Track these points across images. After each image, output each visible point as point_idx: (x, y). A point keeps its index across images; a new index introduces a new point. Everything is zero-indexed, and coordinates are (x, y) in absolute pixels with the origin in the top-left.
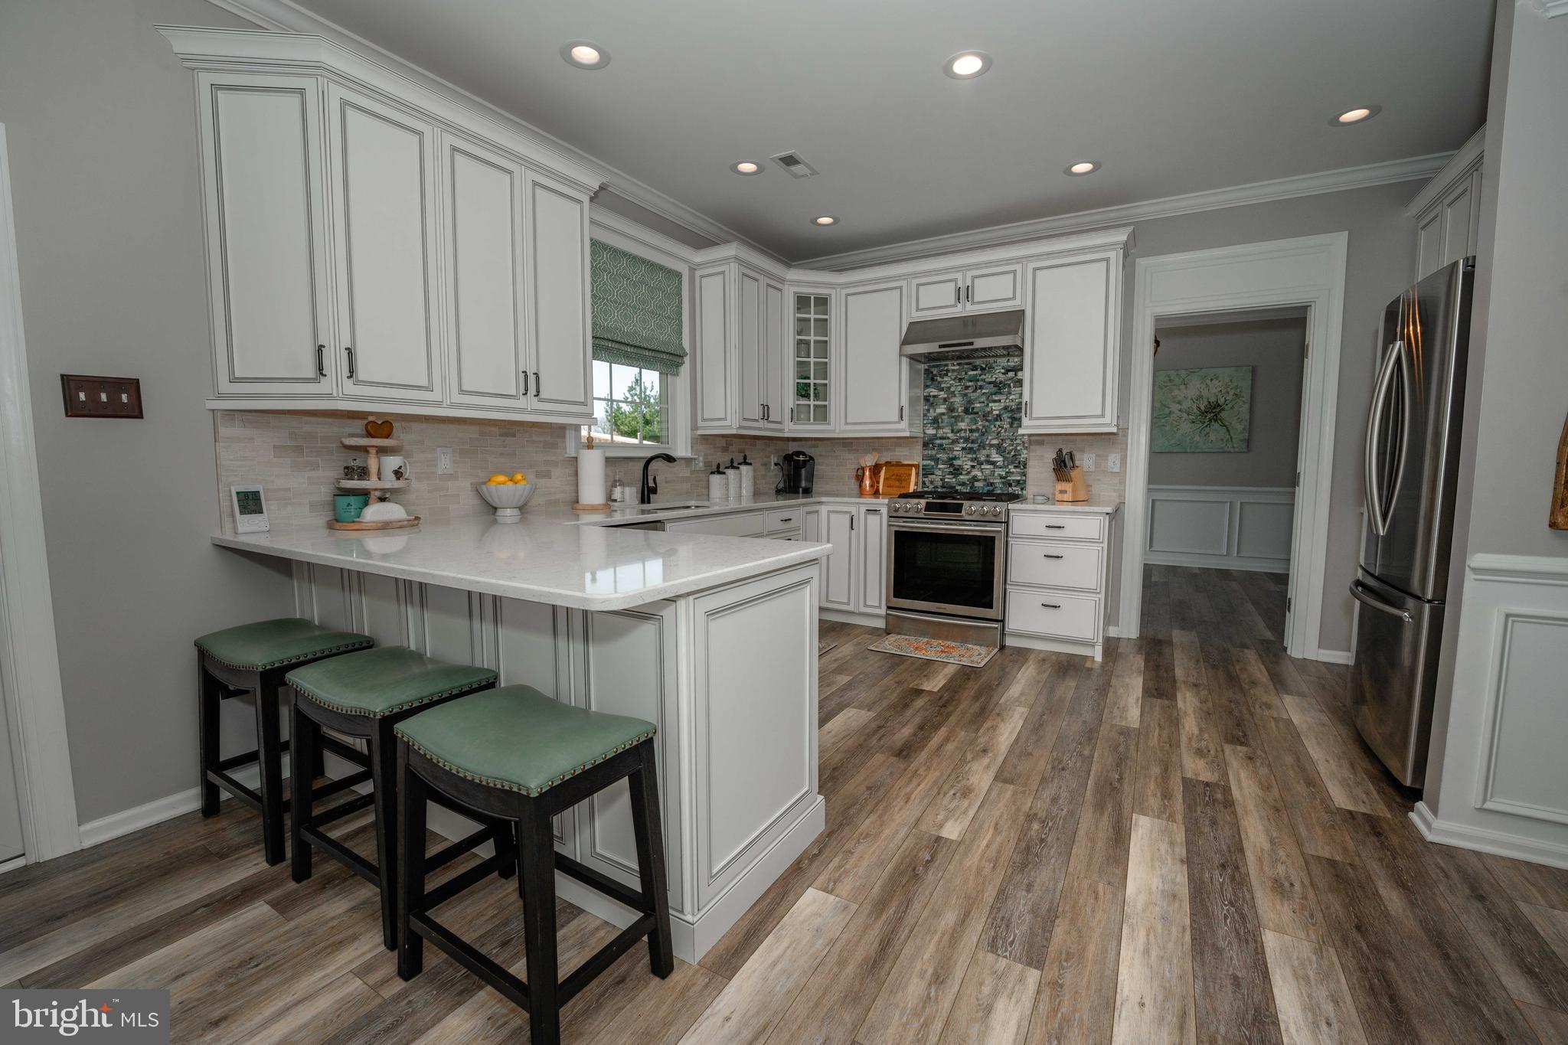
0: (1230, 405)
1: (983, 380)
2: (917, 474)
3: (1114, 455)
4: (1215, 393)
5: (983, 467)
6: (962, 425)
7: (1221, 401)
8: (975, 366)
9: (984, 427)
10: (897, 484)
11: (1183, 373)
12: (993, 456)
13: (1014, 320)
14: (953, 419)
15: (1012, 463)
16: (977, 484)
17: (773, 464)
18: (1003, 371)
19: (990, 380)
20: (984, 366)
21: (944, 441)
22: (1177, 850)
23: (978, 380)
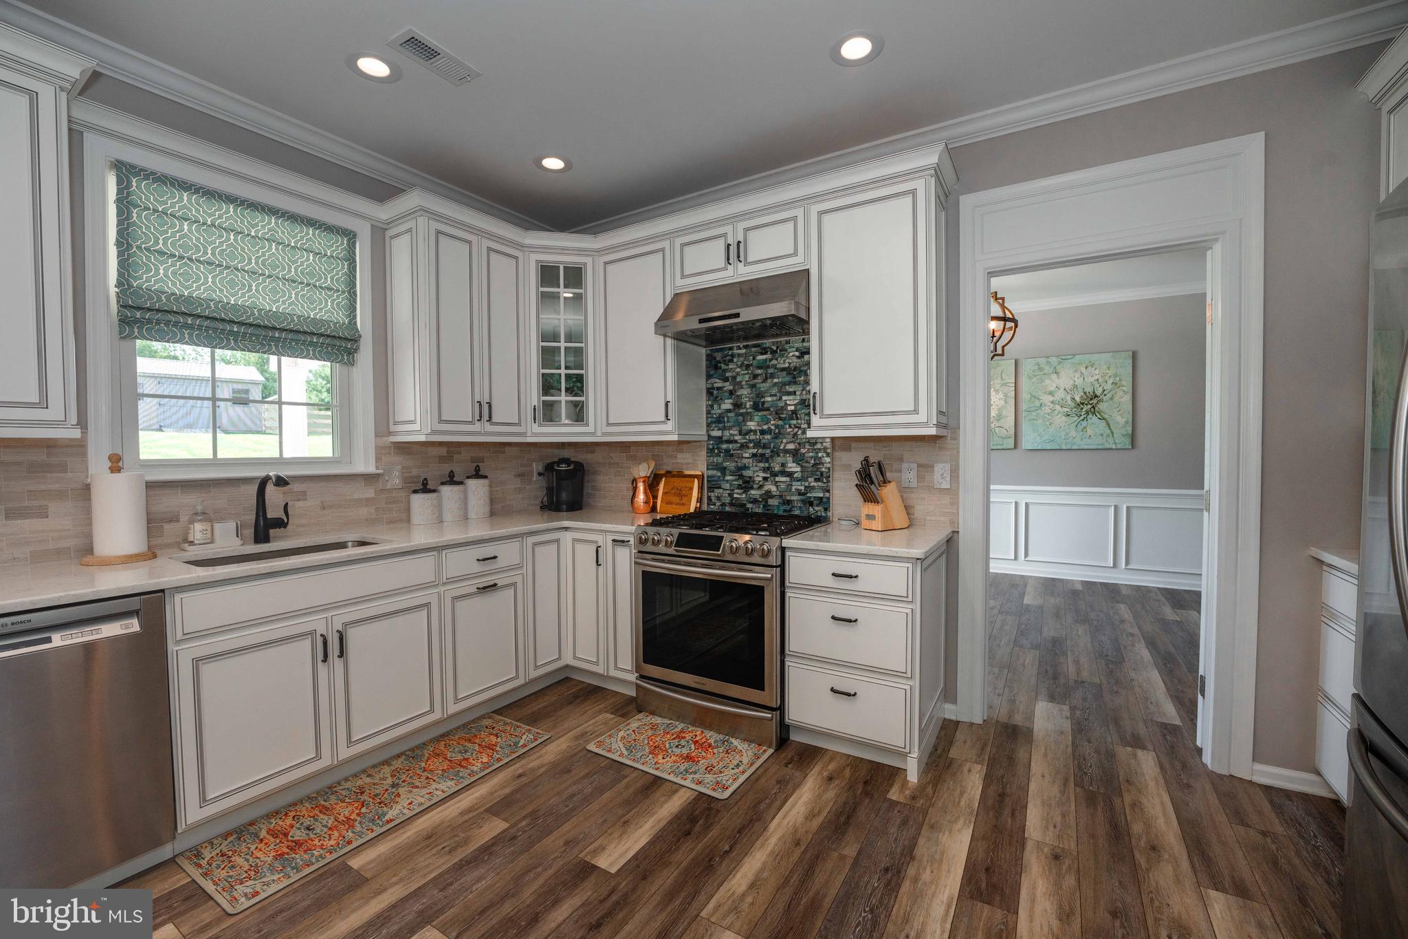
0: (1109, 396)
1: (774, 366)
2: (701, 488)
3: (941, 466)
4: (1091, 382)
5: (777, 479)
6: (752, 425)
7: (1099, 392)
8: (765, 348)
9: (777, 426)
10: (676, 499)
11: (1054, 360)
12: (789, 465)
13: (796, 284)
14: (741, 418)
15: (813, 474)
16: (771, 502)
17: (535, 474)
18: (797, 354)
19: (783, 366)
20: (775, 348)
21: (731, 446)
23: (768, 367)
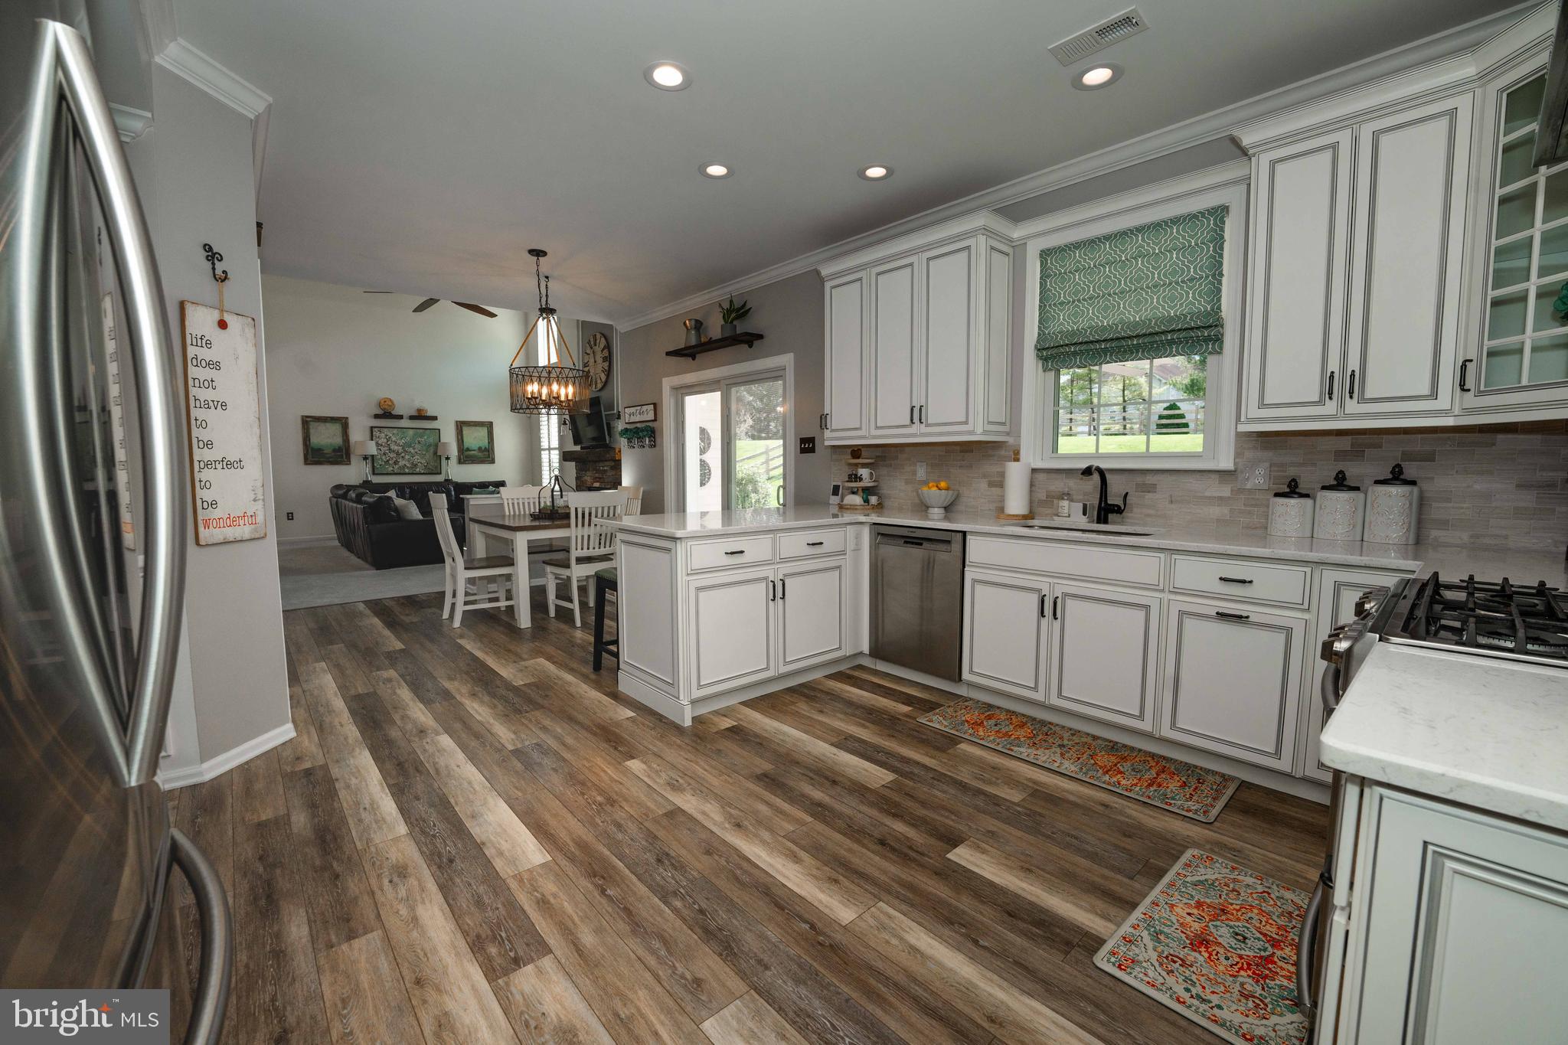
22: (493, 851)
